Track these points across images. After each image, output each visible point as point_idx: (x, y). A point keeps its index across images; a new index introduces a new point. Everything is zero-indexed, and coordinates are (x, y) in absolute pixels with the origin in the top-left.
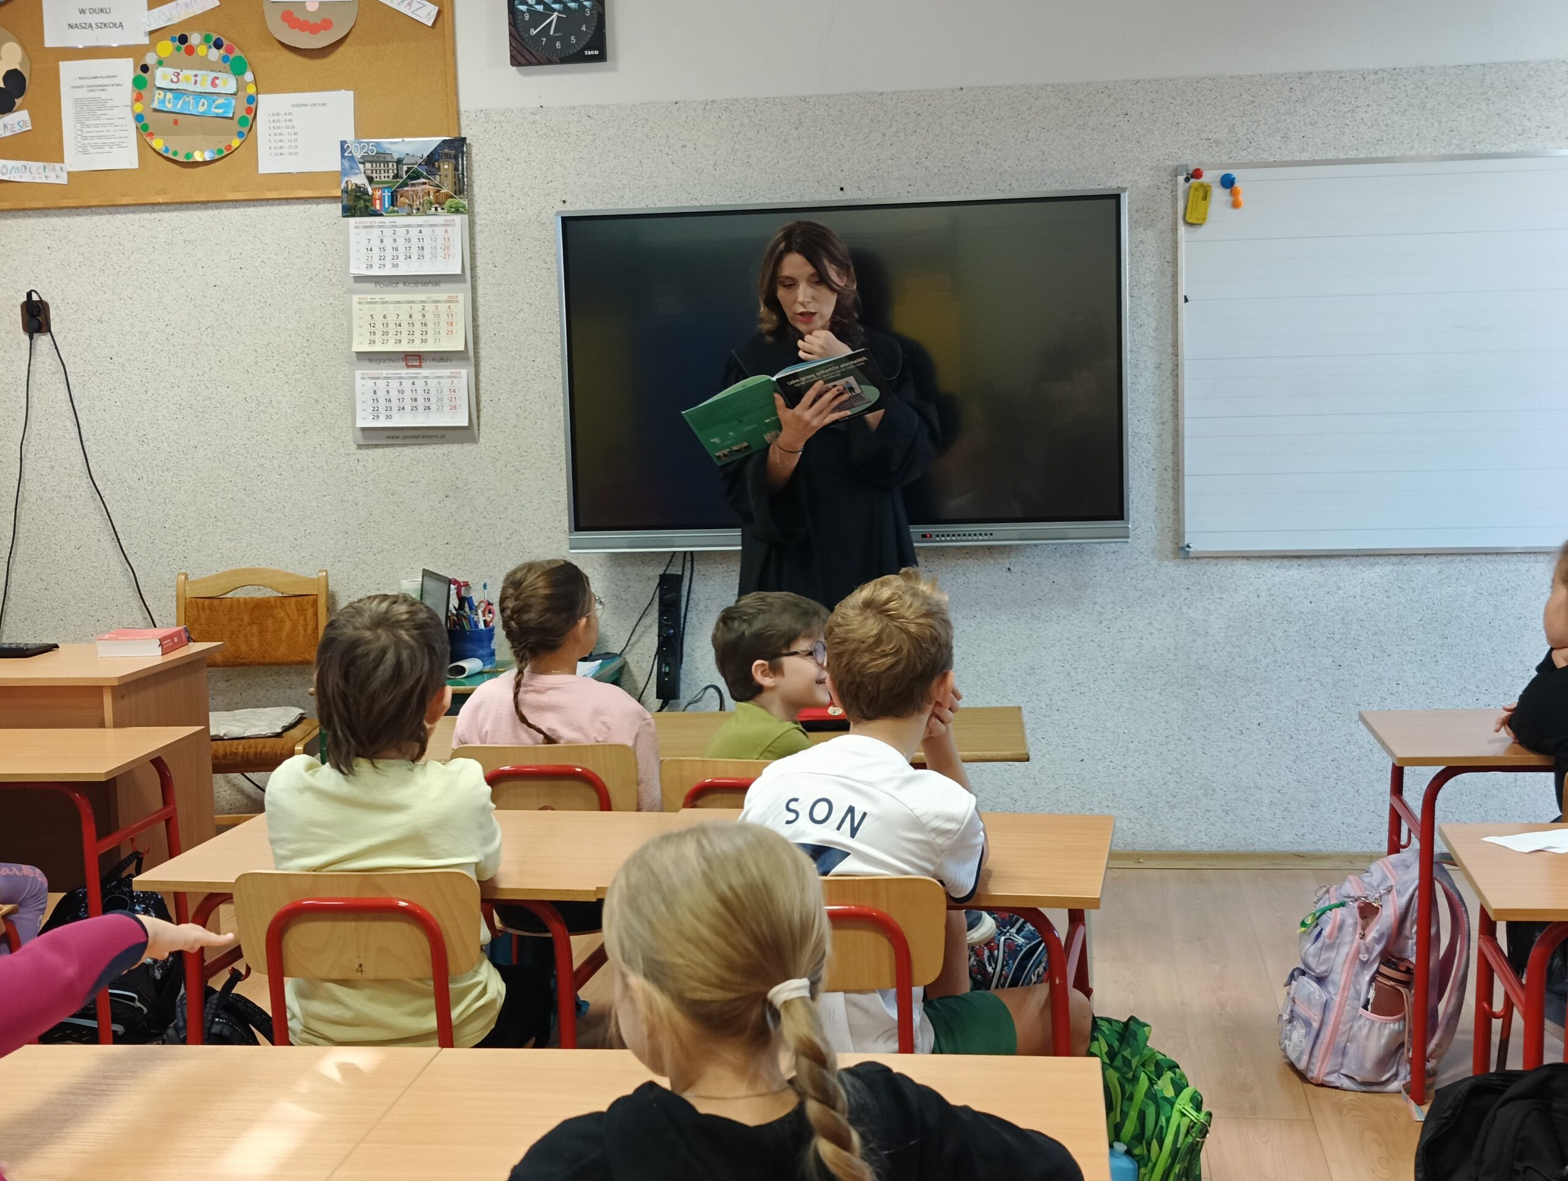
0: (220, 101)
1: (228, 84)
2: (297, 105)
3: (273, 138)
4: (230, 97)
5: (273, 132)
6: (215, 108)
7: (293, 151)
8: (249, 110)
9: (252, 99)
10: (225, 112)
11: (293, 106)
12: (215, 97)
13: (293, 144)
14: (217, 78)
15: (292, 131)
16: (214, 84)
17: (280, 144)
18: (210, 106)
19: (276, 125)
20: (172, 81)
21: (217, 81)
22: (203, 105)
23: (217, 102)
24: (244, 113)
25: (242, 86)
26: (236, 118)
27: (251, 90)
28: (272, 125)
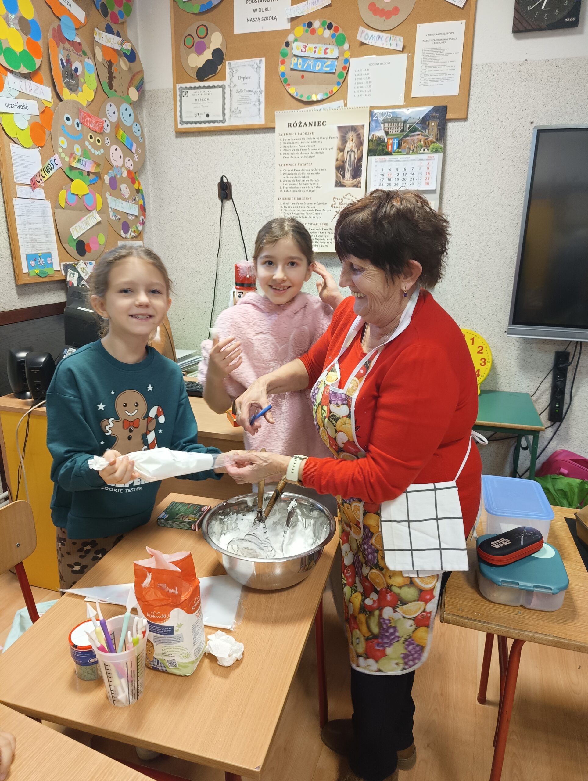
0: (329, 62)
1: (333, 52)
2: (373, 64)
3: (357, 86)
4: (334, 60)
5: (357, 81)
6: (325, 67)
7: (368, 93)
8: (344, 68)
9: (347, 61)
10: (331, 70)
11: (370, 65)
12: (326, 60)
13: (368, 89)
14: (327, 48)
15: (368, 81)
16: (325, 53)
17: (360, 89)
18: (322, 66)
19: (359, 77)
20: (302, 51)
21: (327, 51)
22: (319, 66)
23: (327, 64)
24: (342, 70)
25: (341, 53)
26: (337, 73)
27: (347, 55)
28: (357, 77)
